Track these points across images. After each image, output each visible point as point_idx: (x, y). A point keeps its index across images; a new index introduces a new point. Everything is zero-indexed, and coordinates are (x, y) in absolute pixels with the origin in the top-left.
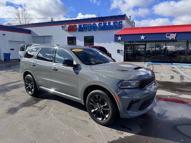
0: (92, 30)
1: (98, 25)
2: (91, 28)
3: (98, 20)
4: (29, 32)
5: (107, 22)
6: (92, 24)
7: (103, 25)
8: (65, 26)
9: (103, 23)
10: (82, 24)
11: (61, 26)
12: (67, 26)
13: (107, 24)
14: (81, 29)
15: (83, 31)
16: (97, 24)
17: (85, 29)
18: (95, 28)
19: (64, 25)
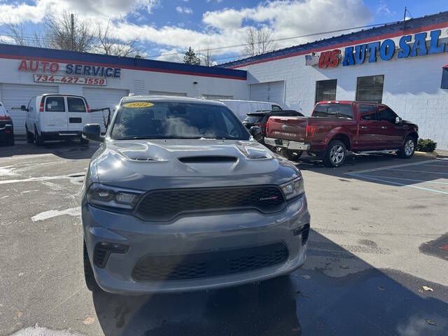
0: (379, 58)
1: (397, 44)
2: (378, 53)
3: (401, 29)
4: (243, 75)
5: (429, 33)
6: (382, 41)
7: (413, 41)
8: (314, 54)
9: (413, 35)
10: (354, 46)
11: (303, 56)
12: (319, 54)
13: (428, 38)
14: (350, 60)
15: (354, 64)
16: (396, 40)
17: (360, 58)
18: (388, 53)
19: (311, 54)
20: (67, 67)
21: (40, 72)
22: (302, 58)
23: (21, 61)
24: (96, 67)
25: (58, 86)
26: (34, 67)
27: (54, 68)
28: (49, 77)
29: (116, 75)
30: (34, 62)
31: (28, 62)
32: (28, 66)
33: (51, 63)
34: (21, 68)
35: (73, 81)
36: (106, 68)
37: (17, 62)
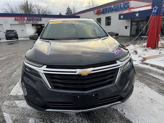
0: (109, 12)
7: (116, 7)
10: (104, 8)
11: (93, 11)
12: (96, 10)
16: (112, 6)
20: (27, 18)
21: (20, 21)
22: (92, 12)
23: (15, 18)
24: (35, 18)
25: (25, 24)
26: (18, 19)
27: (24, 19)
28: (23, 22)
29: (41, 20)
30: (18, 18)
31: (17, 18)
32: (17, 19)
33: (23, 18)
34: (15, 20)
35: (29, 22)
36: (38, 18)
37: (14, 18)
